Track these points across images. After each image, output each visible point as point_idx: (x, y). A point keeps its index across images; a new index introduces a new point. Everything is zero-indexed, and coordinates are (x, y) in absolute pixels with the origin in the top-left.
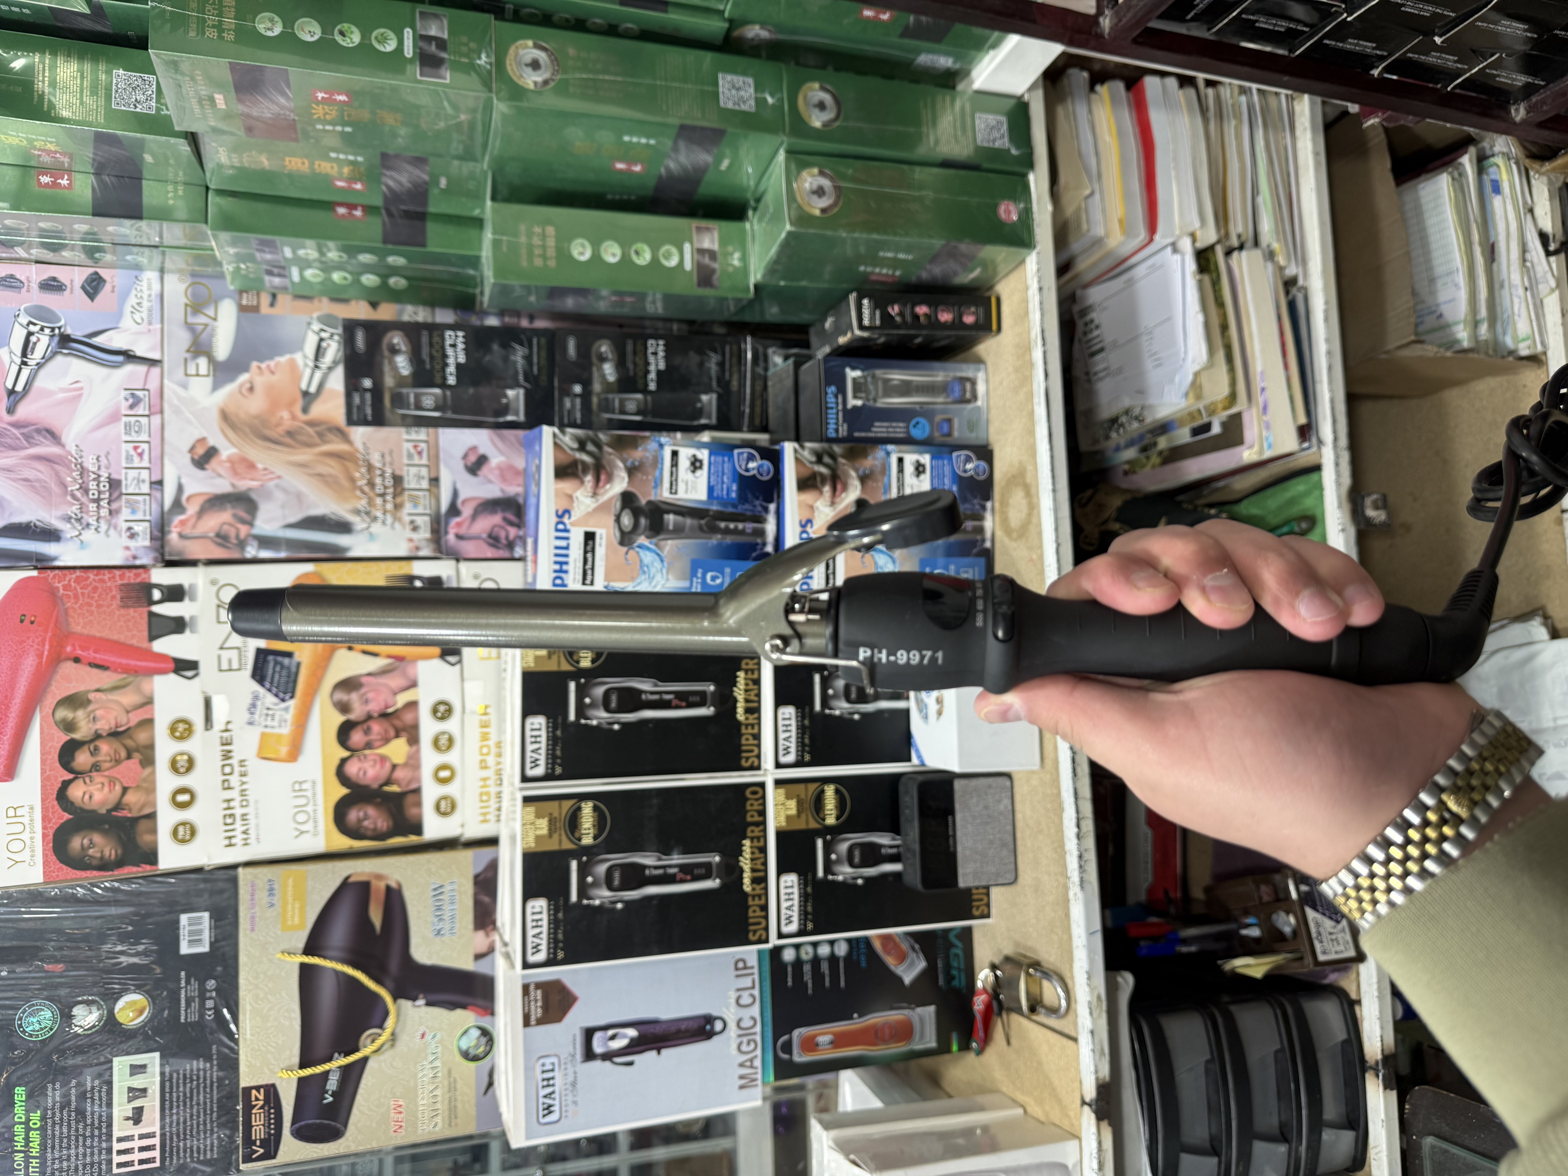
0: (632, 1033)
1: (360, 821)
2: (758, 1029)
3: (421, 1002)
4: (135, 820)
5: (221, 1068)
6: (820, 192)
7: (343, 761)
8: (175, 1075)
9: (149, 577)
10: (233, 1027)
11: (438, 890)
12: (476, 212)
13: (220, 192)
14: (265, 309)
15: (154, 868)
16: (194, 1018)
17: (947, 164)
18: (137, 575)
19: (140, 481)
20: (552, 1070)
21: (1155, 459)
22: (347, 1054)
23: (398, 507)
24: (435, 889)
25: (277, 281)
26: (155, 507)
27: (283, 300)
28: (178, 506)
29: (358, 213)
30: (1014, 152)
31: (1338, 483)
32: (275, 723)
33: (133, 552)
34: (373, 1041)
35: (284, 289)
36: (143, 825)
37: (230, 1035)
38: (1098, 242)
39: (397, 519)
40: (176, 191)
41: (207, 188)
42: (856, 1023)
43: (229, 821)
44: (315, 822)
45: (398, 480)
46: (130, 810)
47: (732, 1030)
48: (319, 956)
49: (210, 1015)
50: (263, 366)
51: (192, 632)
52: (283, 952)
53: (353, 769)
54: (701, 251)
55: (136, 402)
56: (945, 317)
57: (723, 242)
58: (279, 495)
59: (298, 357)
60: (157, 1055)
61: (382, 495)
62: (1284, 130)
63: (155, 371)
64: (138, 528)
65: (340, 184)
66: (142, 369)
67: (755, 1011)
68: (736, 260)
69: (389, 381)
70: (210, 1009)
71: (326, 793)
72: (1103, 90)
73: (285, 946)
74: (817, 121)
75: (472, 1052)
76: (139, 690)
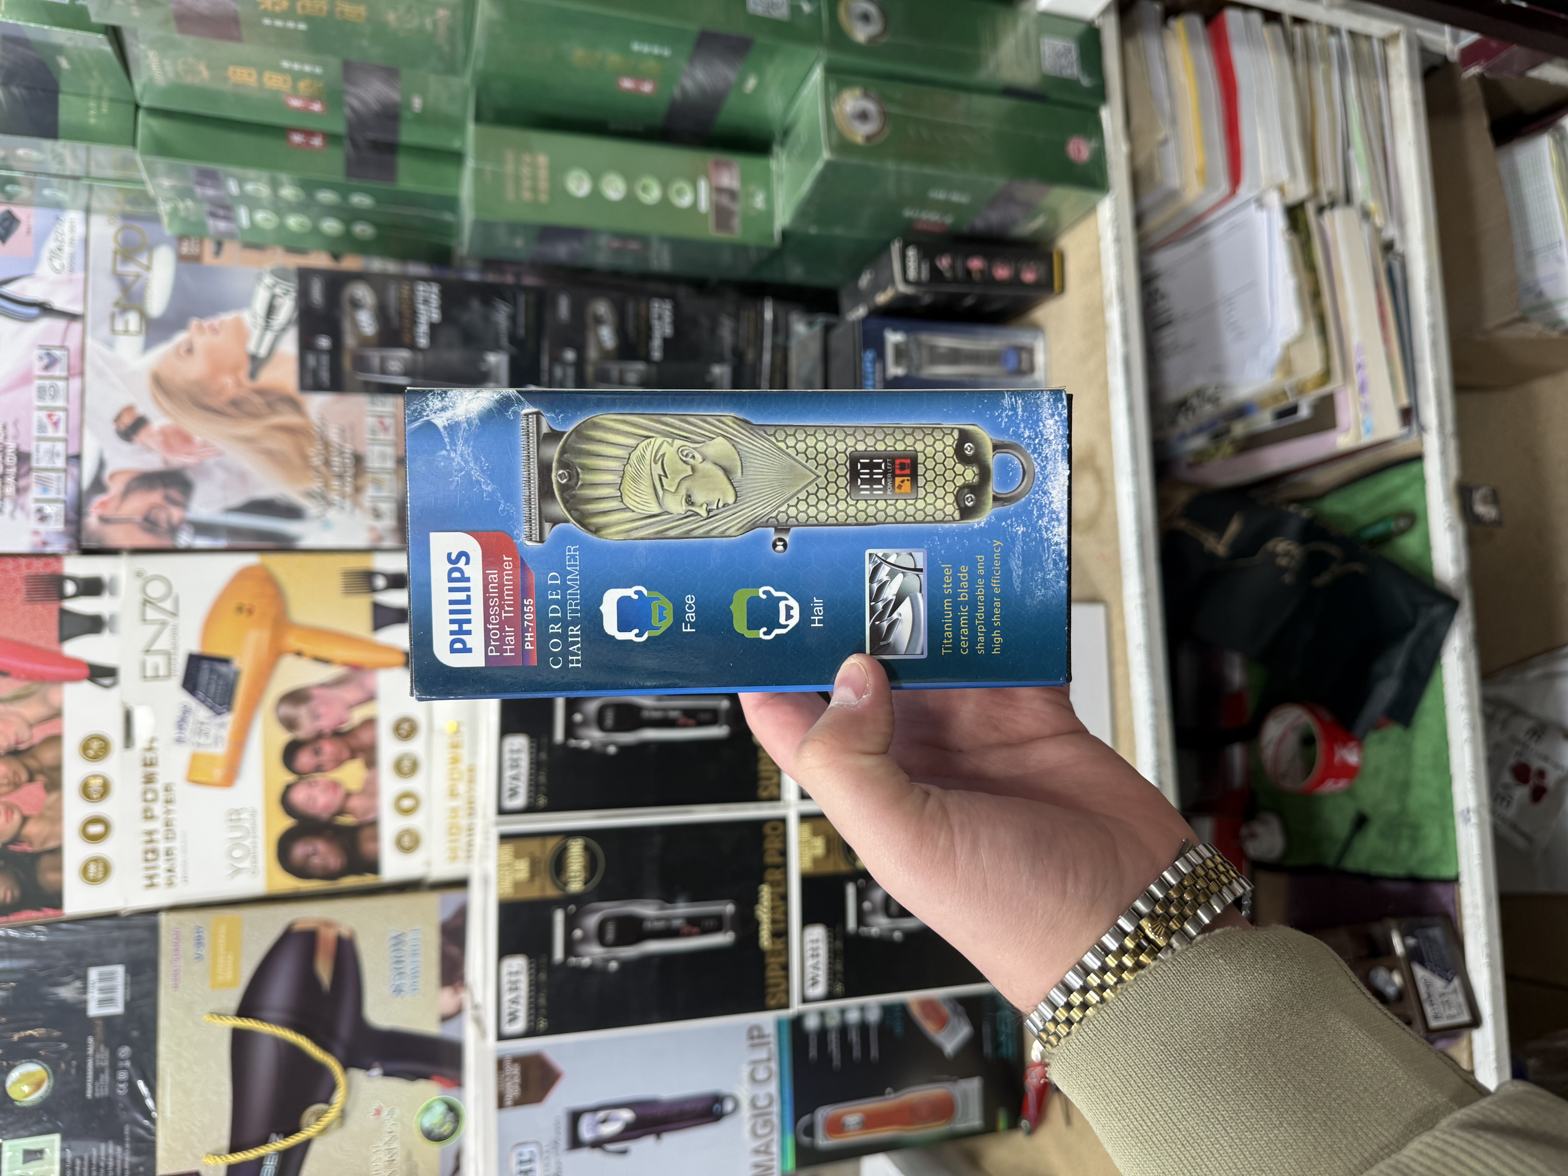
0: (627, 1115)
1: (308, 857)
2: (775, 1109)
3: (376, 1072)
4: (36, 857)
5: (135, 1152)
6: (863, 116)
7: (289, 788)
8: (78, 1162)
9: (61, 567)
10: (149, 1103)
11: (398, 941)
12: (456, 144)
13: (153, 112)
14: (208, 258)
15: (57, 912)
16: (103, 1092)
17: (1010, 92)
18: (47, 565)
19: (53, 454)
20: (530, 1161)
21: (1227, 448)
22: (287, 1134)
23: (358, 490)
24: (395, 938)
25: (222, 225)
26: (71, 486)
27: (231, 249)
28: (98, 486)
29: (317, 142)
30: (1086, 82)
31: (1445, 473)
32: (209, 741)
33: (43, 537)
34: (318, 1119)
35: (231, 235)
36: (46, 862)
37: (147, 1113)
38: (1173, 195)
39: (356, 504)
40: (99, 108)
41: (137, 107)
42: (889, 1101)
43: (150, 856)
44: (255, 857)
45: (358, 460)
46: (31, 844)
47: (746, 1111)
48: (255, 1018)
49: (122, 1089)
50: (206, 323)
51: (112, 631)
52: (212, 1014)
53: (299, 796)
54: (719, 190)
55: (52, 362)
56: (1002, 272)
57: (745, 180)
58: (220, 475)
59: (246, 316)
60: (56, 1138)
61: (341, 476)
62: (1376, 76)
63: (76, 327)
64: (49, 509)
65: (296, 103)
66: (60, 324)
67: (773, 1088)
68: (759, 201)
69: (350, 341)
70: (122, 1082)
71: (268, 825)
72: (1178, 25)
73: (215, 1006)
74: (861, 34)
75: (437, 1131)
76: (45, 701)
